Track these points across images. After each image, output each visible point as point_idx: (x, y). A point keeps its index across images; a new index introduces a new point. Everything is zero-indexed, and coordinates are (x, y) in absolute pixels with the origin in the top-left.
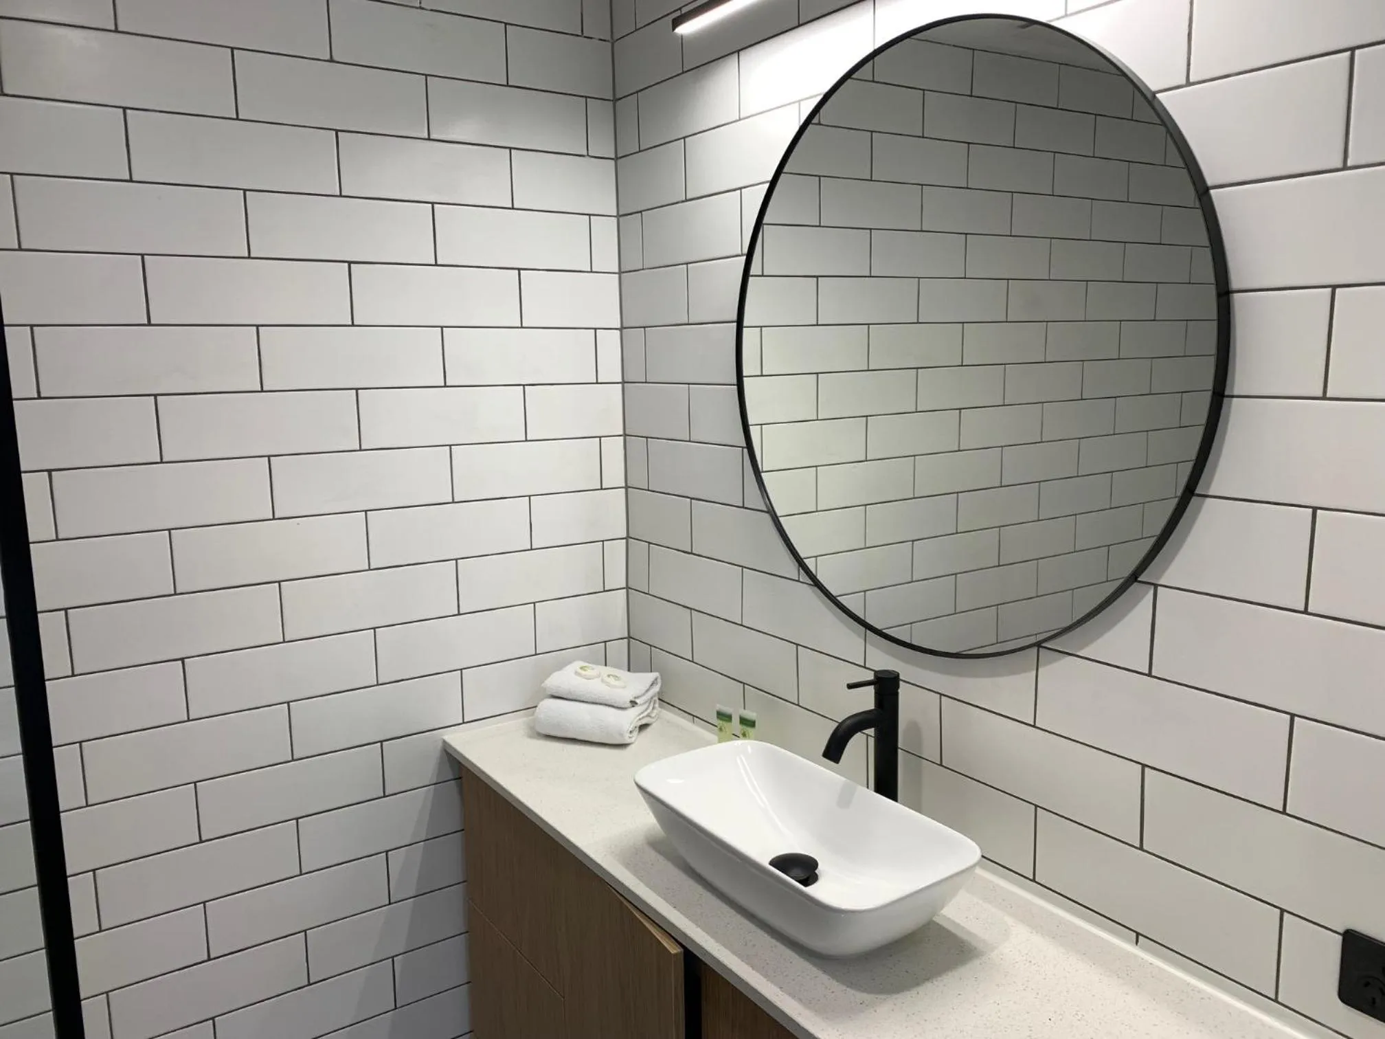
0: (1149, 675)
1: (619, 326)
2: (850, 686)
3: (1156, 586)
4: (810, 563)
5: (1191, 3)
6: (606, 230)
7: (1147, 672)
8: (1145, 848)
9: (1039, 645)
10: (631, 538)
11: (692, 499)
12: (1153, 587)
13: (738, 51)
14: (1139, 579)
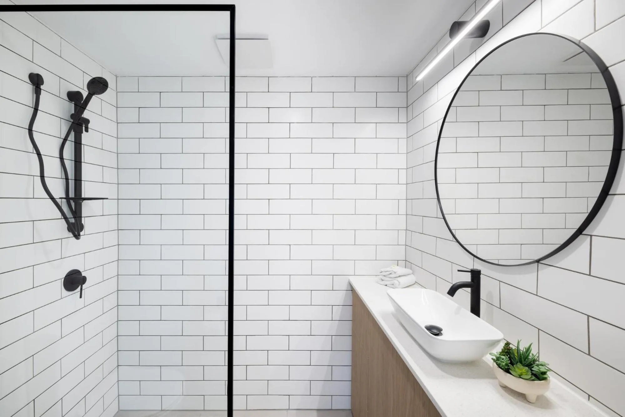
0: (590, 275)
1: (406, 168)
2: (459, 271)
3: (591, 236)
4: (453, 231)
5: (595, 1)
6: (403, 142)
7: (588, 274)
8: (591, 354)
9: (538, 261)
10: (408, 230)
11: (423, 216)
12: (589, 237)
13: (437, 82)
14: (583, 233)
